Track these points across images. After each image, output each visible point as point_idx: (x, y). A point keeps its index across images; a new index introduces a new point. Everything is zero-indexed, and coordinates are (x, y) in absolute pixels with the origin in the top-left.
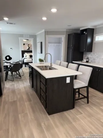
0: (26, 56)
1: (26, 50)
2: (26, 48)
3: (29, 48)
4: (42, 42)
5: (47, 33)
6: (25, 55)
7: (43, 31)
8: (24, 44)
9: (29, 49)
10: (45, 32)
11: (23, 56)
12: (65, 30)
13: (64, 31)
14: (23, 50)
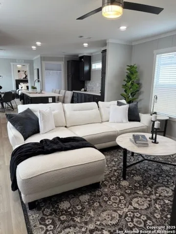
0: (22, 88)
1: (22, 78)
2: (23, 77)
3: (26, 76)
4: (38, 69)
5: (43, 59)
6: (20, 86)
7: (39, 56)
8: (19, 71)
9: (25, 78)
10: (41, 57)
11: (17, 88)
12: (64, 56)
13: (62, 58)
14: (17, 79)
